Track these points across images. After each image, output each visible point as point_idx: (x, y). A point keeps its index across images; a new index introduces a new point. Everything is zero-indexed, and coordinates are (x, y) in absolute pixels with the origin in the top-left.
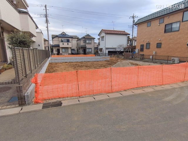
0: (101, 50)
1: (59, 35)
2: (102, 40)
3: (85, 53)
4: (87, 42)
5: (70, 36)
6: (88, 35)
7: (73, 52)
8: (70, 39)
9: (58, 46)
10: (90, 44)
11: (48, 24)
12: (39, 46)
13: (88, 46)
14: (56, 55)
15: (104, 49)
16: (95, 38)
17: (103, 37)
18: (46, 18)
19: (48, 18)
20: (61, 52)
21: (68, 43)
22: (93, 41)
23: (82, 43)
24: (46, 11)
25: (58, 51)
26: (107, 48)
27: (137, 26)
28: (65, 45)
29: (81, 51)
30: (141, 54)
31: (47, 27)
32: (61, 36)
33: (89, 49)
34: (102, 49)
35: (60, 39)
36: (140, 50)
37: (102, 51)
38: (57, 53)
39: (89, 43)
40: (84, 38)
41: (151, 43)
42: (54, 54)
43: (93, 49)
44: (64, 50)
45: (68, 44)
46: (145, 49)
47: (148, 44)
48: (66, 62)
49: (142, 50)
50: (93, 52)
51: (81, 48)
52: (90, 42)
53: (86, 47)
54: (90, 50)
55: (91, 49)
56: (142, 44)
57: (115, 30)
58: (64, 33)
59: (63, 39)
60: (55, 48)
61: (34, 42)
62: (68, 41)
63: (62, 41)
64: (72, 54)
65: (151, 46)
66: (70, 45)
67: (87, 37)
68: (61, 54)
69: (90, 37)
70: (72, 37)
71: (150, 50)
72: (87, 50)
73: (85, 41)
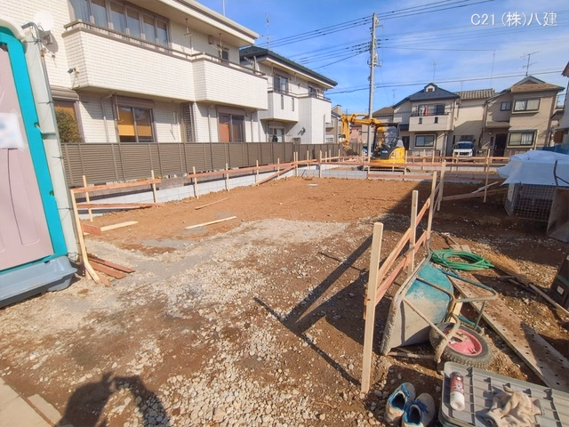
1: (414, 95)
4: (519, 106)
5: (451, 93)
6: (530, 80)
8: (448, 104)
9: (405, 128)
10: (532, 113)
16: (563, 89)
21: (436, 119)
22: (546, 103)
29: (487, 143)
31: (370, 78)
32: (424, 97)
33: (523, 132)
39: (525, 113)
40: (507, 92)
43: (541, 133)
44: (421, 141)
45: (436, 121)
52: (532, 105)
53: (507, 128)
54: (526, 139)
55: (533, 133)
58: (431, 87)
62: (440, 111)
66: (443, 124)
67: (522, 88)
69: (535, 87)
70: (456, 98)
72: (513, 140)
73: (512, 103)
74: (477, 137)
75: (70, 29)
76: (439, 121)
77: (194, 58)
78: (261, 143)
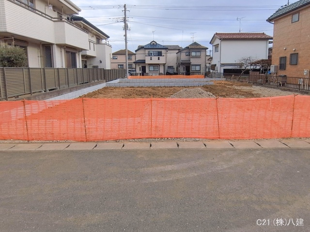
0: (213, 67)
1: (146, 46)
2: (216, 51)
3: (188, 73)
4: (193, 54)
5: (164, 46)
6: (195, 44)
7: (171, 71)
8: (163, 51)
9: (143, 62)
10: (199, 57)
11: (127, 31)
12: (101, 62)
13: (193, 61)
14: (139, 76)
15: (218, 66)
16: (208, 48)
17: (217, 46)
18: (125, 23)
19: (127, 22)
20: (147, 71)
21: (159, 58)
22: (203, 54)
23: (184, 57)
24: (125, 12)
25: (144, 69)
26: (223, 65)
27: (273, 22)
28: (155, 60)
29: (182, 69)
30: (281, 75)
31: (125, 36)
32: (150, 47)
33: (196, 65)
34: (215, 65)
35: (147, 51)
36: (279, 68)
37: (216, 69)
38: (141, 72)
39: (196, 57)
40: (187, 48)
41: (300, 53)
42: (136, 74)
43: (203, 66)
44: (152, 68)
45: (159, 59)
46: (288, 67)
47: (295, 56)
48: (132, 87)
49: (282, 66)
50: (203, 71)
51: (182, 64)
52: (198, 54)
53: (190, 63)
54: (198, 68)
55: (200, 65)
56: (282, 55)
57: (241, 32)
58: (153, 43)
59: (151, 51)
60: (139, 65)
61: (93, 57)
62: (160, 54)
63: (150, 55)
64: (168, 74)
65: (300, 60)
66: (162, 60)
67: (193, 47)
68: (147, 74)
69: (198, 47)
70: (166, 48)
71: (299, 66)
72: (193, 69)
73: (190, 52)
74: (175, 67)
76: (160, 59)
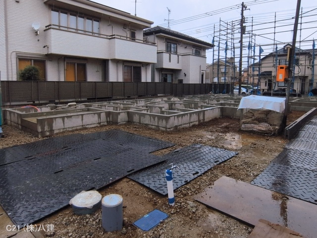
12: (185, 75)
38: (267, 88)
60: (265, 79)
75: (47, 28)
77: (111, 37)
78: (147, 83)
